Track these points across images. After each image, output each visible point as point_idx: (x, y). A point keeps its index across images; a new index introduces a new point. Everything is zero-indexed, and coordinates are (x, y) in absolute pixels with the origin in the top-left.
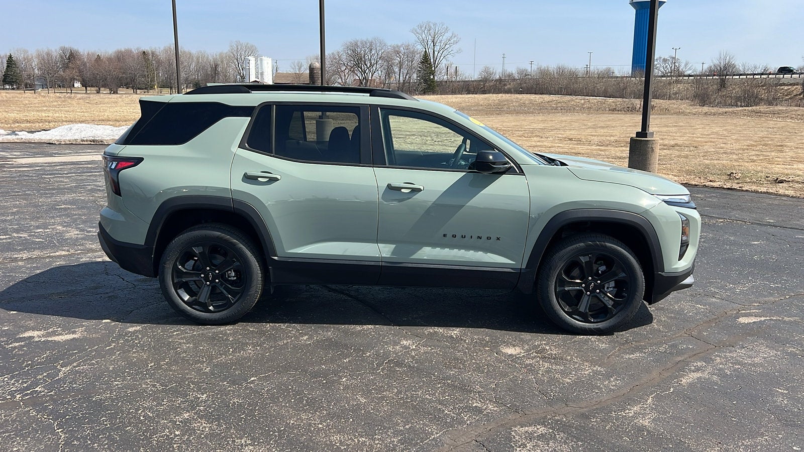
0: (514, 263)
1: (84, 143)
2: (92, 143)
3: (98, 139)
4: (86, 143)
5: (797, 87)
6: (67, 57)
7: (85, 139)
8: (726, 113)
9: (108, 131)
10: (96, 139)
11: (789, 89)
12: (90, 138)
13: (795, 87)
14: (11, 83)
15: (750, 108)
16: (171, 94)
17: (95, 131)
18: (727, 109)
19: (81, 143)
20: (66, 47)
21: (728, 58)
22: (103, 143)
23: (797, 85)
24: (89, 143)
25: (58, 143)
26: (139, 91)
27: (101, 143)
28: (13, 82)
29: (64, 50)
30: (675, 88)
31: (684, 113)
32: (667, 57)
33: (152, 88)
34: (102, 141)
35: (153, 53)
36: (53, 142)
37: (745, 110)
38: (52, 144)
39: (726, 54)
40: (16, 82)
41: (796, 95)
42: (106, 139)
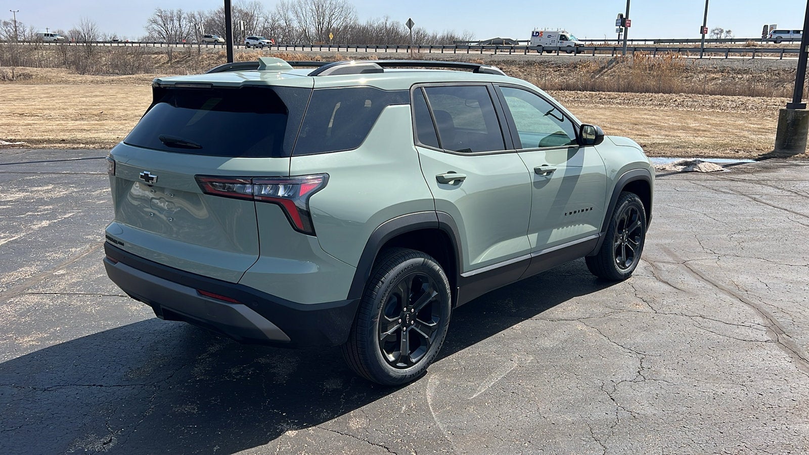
0: (597, 229)
5: (163, 55)
8: (112, 81)
11: (156, 57)
13: (161, 56)
15: (134, 76)
18: (112, 78)
21: (90, 25)
23: (162, 54)
30: (36, 55)
31: (67, 82)
32: (7, 20)
37: (130, 78)
39: (87, 21)
41: (164, 63)
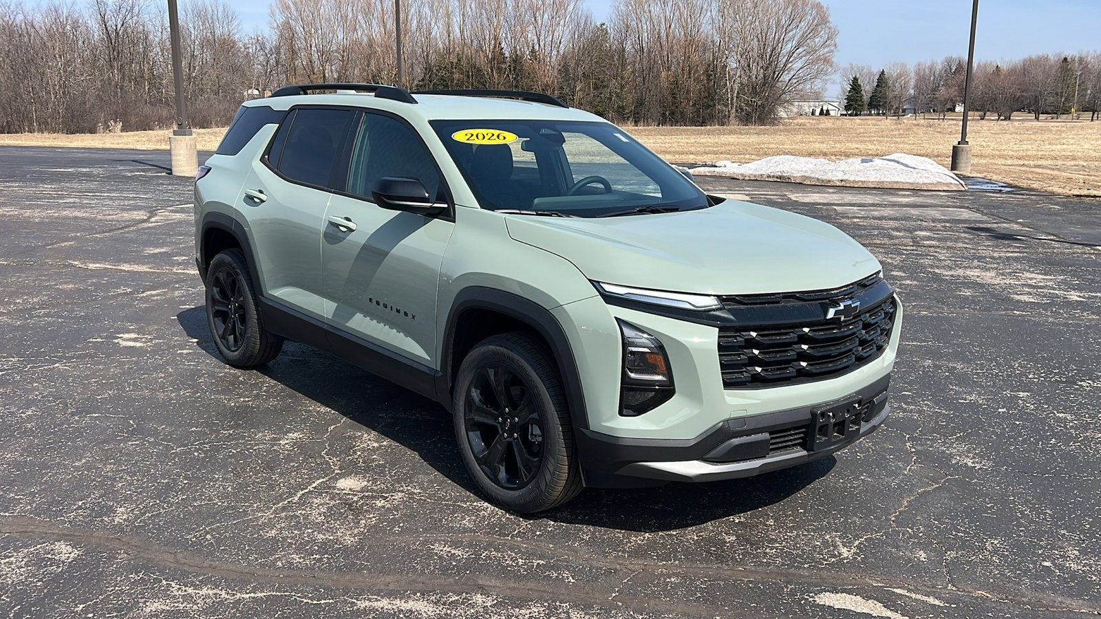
0: (429, 359)
1: (770, 179)
2: (778, 180)
3: (785, 175)
4: (771, 180)
6: (953, 71)
7: (772, 174)
9: (810, 166)
10: (784, 174)
12: (778, 174)
14: (877, 107)
16: (1092, 120)
17: (794, 164)
19: (767, 179)
20: (953, 56)
22: (790, 181)
24: (775, 179)
25: (742, 178)
26: (1042, 117)
27: (787, 180)
28: (880, 106)
29: (949, 61)
33: (1067, 111)
34: (789, 178)
35: (1081, 60)
36: (737, 177)
38: (736, 179)
40: (884, 106)
42: (795, 175)
